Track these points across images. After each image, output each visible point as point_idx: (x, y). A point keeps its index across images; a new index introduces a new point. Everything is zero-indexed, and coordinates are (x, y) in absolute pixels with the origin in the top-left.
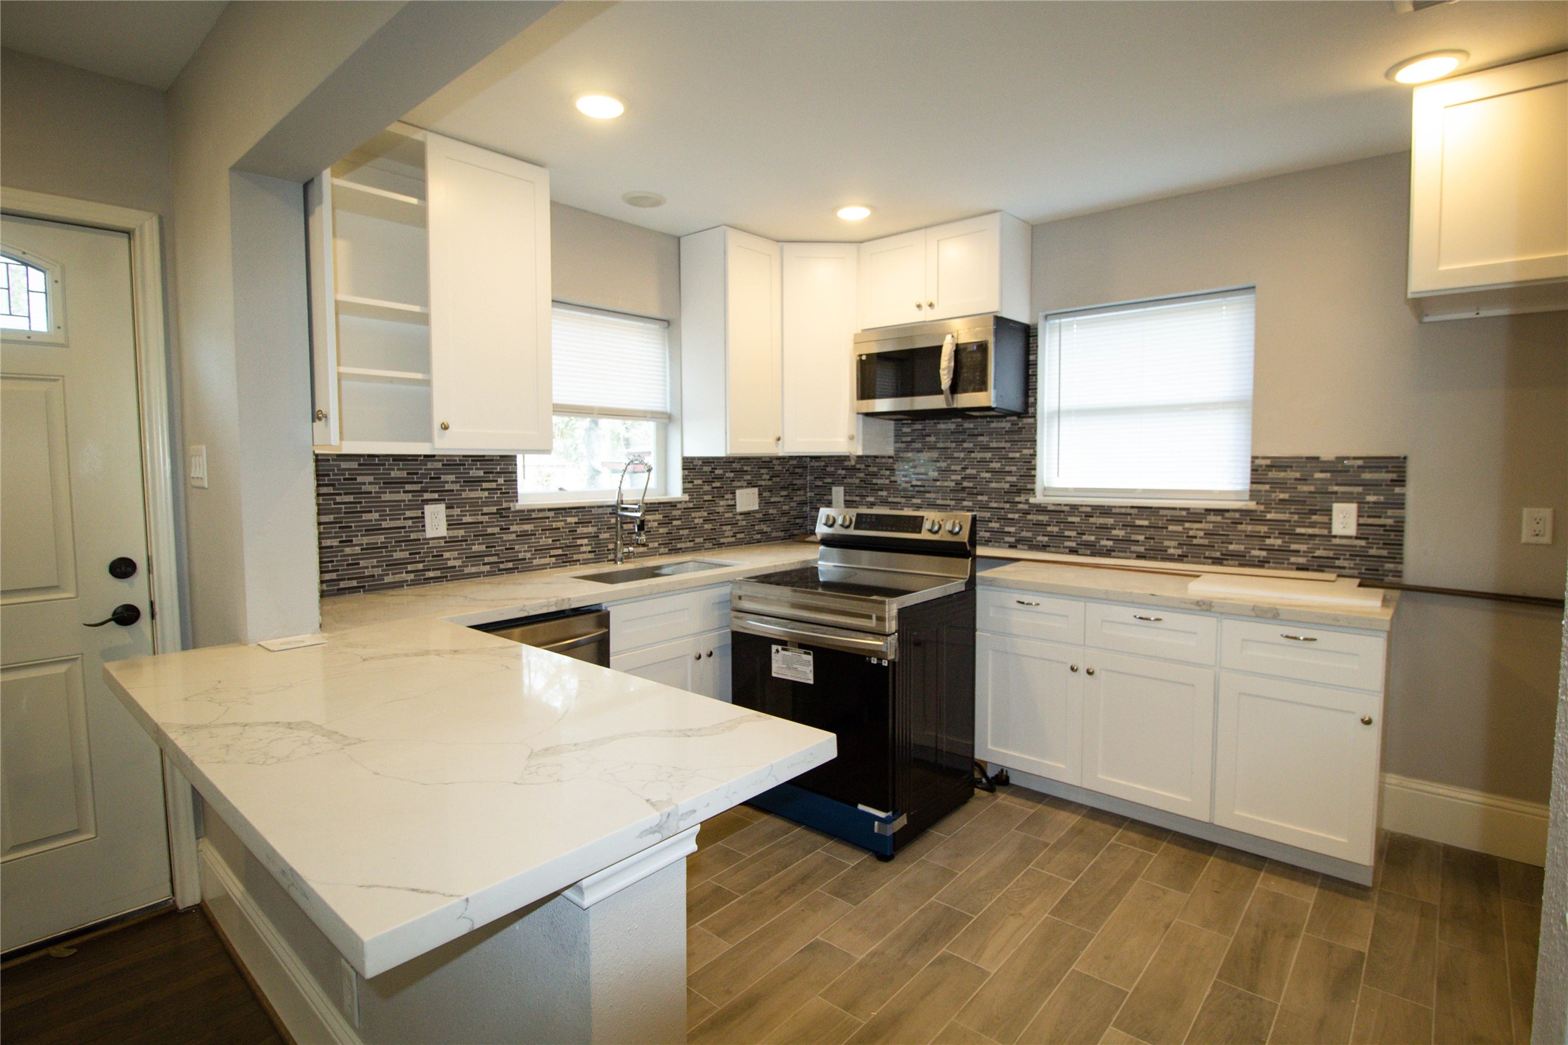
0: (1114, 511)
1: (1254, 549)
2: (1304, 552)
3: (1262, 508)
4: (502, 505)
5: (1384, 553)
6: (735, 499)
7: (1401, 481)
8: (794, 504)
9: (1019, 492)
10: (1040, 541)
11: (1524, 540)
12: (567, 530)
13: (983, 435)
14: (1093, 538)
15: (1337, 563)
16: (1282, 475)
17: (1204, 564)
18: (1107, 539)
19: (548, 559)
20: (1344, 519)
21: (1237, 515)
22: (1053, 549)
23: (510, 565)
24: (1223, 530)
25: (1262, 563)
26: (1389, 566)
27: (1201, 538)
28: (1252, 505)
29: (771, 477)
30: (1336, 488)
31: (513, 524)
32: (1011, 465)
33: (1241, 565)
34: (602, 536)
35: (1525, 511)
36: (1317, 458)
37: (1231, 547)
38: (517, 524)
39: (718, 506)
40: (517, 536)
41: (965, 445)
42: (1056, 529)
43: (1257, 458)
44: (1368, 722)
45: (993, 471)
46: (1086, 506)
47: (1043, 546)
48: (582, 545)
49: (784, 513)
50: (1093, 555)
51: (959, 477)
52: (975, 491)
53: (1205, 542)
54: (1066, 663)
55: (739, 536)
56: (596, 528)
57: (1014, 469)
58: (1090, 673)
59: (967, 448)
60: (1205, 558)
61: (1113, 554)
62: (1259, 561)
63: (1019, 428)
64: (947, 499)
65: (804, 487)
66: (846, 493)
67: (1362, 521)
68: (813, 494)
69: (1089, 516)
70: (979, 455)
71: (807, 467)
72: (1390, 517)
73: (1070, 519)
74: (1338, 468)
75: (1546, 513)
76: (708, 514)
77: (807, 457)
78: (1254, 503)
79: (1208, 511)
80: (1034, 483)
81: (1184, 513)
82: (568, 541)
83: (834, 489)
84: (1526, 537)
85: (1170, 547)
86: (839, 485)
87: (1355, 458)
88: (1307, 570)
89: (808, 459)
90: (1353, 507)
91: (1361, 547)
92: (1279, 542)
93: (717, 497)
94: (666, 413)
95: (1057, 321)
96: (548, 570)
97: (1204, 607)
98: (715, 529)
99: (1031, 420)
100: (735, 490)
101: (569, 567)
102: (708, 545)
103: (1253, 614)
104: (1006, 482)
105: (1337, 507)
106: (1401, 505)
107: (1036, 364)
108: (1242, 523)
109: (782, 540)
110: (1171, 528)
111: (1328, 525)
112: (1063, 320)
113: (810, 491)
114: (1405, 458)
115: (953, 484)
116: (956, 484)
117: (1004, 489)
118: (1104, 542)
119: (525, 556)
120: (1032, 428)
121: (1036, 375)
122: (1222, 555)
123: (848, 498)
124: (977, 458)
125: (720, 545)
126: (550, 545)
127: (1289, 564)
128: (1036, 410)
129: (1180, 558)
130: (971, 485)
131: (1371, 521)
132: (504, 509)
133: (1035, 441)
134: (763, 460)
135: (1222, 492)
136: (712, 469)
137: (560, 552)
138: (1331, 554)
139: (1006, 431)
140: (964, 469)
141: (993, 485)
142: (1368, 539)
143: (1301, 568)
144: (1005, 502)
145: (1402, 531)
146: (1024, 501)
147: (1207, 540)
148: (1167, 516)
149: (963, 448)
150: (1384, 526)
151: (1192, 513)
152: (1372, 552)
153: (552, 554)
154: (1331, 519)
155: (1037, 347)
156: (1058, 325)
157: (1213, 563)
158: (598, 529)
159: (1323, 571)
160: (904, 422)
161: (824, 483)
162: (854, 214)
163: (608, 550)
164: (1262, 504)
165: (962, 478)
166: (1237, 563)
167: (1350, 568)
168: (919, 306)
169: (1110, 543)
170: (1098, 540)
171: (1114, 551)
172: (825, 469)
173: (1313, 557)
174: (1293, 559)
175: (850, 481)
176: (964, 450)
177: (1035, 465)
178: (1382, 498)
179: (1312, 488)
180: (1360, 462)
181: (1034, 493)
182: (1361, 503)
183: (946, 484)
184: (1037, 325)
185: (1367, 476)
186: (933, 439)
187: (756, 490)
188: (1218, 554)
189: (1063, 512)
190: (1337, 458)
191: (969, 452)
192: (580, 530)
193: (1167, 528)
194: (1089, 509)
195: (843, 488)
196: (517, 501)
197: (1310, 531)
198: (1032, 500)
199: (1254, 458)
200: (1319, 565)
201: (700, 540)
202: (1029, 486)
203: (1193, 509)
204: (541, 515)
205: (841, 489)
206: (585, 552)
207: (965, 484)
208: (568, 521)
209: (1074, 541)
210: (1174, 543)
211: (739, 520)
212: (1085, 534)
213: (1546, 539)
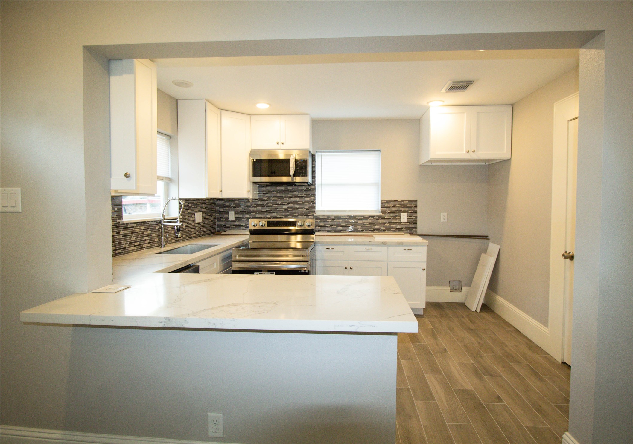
0: (342, 217)
1: (382, 227)
2: (395, 227)
3: (384, 215)
4: (117, 221)
5: (413, 226)
6: (195, 217)
7: (416, 207)
8: (212, 219)
9: (309, 212)
10: (317, 229)
11: (442, 221)
12: (141, 233)
13: (295, 192)
14: (335, 227)
15: (403, 230)
16: (389, 205)
17: (368, 232)
18: (340, 227)
19: (134, 247)
20: (404, 217)
21: (377, 217)
22: (322, 231)
23: (120, 251)
24: (374, 222)
25: (384, 231)
26: (414, 230)
27: (368, 225)
28: (381, 214)
29: (205, 207)
30: (402, 209)
31: (121, 231)
32: (306, 203)
33: (379, 232)
34: (154, 235)
35: (442, 214)
36: (397, 201)
37: (376, 227)
38: (123, 230)
39: (190, 221)
40: (123, 236)
41: (289, 195)
42: (322, 224)
43: (382, 200)
44: (424, 270)
45: (300, 205)
46: (333, 216)
47: (318, 230)
48: (146, 240)
49: (210, 223)
50: (335, 232)
51: (286, 207)
52: (293, 212)
53: (369, 226)
54: (343, 267)
55: (197, 233)
56: (151, 231)
57: (307, 204)
58: (351, 268)
59: (289, 196)
60: (369, 231)
61: (342, 231)
62: (383, 231)
63: (309, 189)
64: (281, 215)
65: (214, 212)
66: (235, 214)
67: (408, 218)
68: (218, 215)
69: (334, 219)
70: (294, 199)
71: (215, 203)
72: (414, 216)
73: (328, 221)
74: (402, 203)
75: (446, 214)
76: (187, 224)
77: (215, 199)
78: (382, 214)
79: (369, 216)
80: (315, 209)
81: (363, 217)
82: (141, 238)
83: (230, 212)
84: (442, 220)
85: (359, 228)
86: (232, 210)
87: (406, 201)
88: (395, 232)
89: (216, 200)
90: (406, 214)
91: (408, 225)
92: (388, 225)
93: (190, 216)
94: (169, 178)
95: (321, 154)
96: (134, 252)
97: (384, 244)
98: (189, 231)
99: (314, 187)
100: (195, 213)
101: (141, 251)
102: (187, 238)
103: (397, 244)
104: (304, 209)
105: (402, 214)
106: (416, 213)
107: (315, 168)
108: (379, 220)
109: (209, 234)
110: (359, 222)
111: (400, 219)
112: (322, 154)
113: (217, 214)
114: (417, 200)
115: (284, 210)
116: (285, 209)
117: (304, 211)
118: (339, 228)
119: (125, 246)
120: (314, 190)
121: (315, 171)
122: (374, 229)
123: (237, 216)
124: (293, 200)
125: (191, 238)
126: (134, 240)
127: (391, 231)
128: (315, 183)
129: (362, 231)
130: (291, 210)
131: (410, 218)
132: (117, 223)
133: (315, 194)
134: (203, 200)
135: (371, 211)
136: (188, 204)
137: (138, 244)
138: (401, 227)
139: (304, 191)
140: (288, 204)
141: (300, 210)
142: (409, 222)
143: (394, 232)
144: (304, 216)
145: (417, 220)
146: (311, 215)
147: (369, 225)
148: (358, 218)
149: (288, 196)
150: (413, 219)
151: (365, 217)
152: (411, 226)
153: (135, 245)
154: (401, 218)
155: (315, 162)
156: (321, 155)
157: (371, 232)
158: (152, 232)
159: (399, 232)
160: (263, 186)
161: (224, 210)
162: (263, 106)
163: (155, 242)
164: (384, 214)
165: (287, 207)
166: (378, 231)
167: (406, 231)
168: (278, 143)
169: (341, 228)
170: (337, 227)
171: (342, 230)
172: (225, 204)
173: (397, 228)
174: (392, 229)
175: (237, 209)
176: (288, 197)
177: (315, 203)
178: (412, 211)
179: (396, 209)
180: (407, 202)
181: (315, 212)
182: (408, 213)
183: (281, 209)
184: (315, 154)
185: (409, 205)
186: (275, 193)
187: (201, 213)
188: (372, 229)
189: (325, 218)
190: (402, 200)
191: (290, 198)
192: (146, 233)
193: (358, 222)
194: (334, 217)
195: (234, 212)
196: (122, 219)
197: (396, 221)
198: (315, 215)
199: (381, 200)
200: (399, 230)
201: (184, 236)
202: (313, 210)
203: (366, 216)
204: (131, 226)
205: (233, 213)
206: (147, 243)
207: (289, 209)
208: (141, 229)
209: (329, 228)
210: (360, 227)
211: (196, 226)
212: (332, 225)
213: (446, 221)
